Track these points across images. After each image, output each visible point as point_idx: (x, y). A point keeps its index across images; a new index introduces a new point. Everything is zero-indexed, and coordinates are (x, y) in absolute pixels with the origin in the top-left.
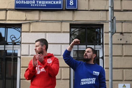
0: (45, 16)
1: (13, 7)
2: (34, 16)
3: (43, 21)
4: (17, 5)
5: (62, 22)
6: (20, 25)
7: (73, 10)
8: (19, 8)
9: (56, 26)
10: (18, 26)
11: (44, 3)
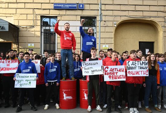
0: (69, 12)
1: (53, 8)
2: (63, 12)
3: (68, 15)
4: (55, 7)
5: (77, 15)
6: (56, 17)
7: (82, 10)
8: (56, 8)
9: (74, 18)
11: (68, 6)
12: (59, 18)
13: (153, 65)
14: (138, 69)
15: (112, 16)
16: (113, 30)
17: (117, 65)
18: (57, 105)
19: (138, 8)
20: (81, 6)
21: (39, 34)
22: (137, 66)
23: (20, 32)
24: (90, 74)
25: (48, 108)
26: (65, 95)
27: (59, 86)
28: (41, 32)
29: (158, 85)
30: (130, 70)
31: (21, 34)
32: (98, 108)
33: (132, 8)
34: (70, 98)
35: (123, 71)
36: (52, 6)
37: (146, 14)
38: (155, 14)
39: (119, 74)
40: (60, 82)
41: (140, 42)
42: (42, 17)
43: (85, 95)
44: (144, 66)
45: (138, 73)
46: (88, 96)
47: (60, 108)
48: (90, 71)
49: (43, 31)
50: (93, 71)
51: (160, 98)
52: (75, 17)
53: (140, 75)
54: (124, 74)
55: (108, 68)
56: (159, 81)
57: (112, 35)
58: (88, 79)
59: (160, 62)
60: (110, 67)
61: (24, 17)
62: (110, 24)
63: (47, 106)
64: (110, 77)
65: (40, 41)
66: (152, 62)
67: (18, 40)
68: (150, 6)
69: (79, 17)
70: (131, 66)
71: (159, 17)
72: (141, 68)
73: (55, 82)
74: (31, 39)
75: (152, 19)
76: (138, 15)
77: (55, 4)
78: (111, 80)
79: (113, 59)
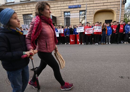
0: (75, 9)
1: (68, 8)
2: (72, 9)
3: (74, 10)
5: (78, 10)
6: (70, 12)
7: (80, 8)
8: (70, 8)
10: (69, 12)
11: (74, 6)
12: (71, 12)
13: (104, 27)
14: (98, 29)
15: (93, 9)
16: (93, 15)
17: (90, 28)
18: (69, 43)
19: (105, 4)
20: (80, 6)
21: (63, 19)
22: (98, 28)
23: (57, 19)
24: (80, 32)
25: (66, 44)
26: (71, 40)
27: (69, 37)
28: (65, 19)
29: (106, 34)
30: (95, 30)
31: (57, 20)
32: (83, 44)
33: (102, 4)
34: (73, 40)
35: (92, 30)
36: (68, 7)
37: (108, 7)
38: (113, 6)
39: (91, 31)
40: (69, 35)
41: (105, 20)
42: (64, 12)
43: (78, 40)
44: (100, 28)
45: (97, 30)
46: (79, 40)
47: (70, 44)
48: (79, 31)
49: (65, 18)
50: (80, 31)
51: (107, 40)
52: (77, 11)
53: (98, 31)
54: (92, 31)
55: (86, 29)
56: (107, 33)
57: (93, 18)
58: (79, 34)
59: (108, 26)
60: (87, 29)
61: (58, 13)
62: (92, 13)
63: (66, 43)
64: (87, 32)
65: (64, 22)
66: (104, 26)
67: (56, 22)
68: (111, 2)
69: (79, 11)
70: (95, 28)
71: (115, 8)
72: (99, 29)
73: (68, 36)
74: (61, 22)
75: (111, 9)
76: (104, 8)
77: (69, 6)
78: (88, 34)
79: (89, 26)
